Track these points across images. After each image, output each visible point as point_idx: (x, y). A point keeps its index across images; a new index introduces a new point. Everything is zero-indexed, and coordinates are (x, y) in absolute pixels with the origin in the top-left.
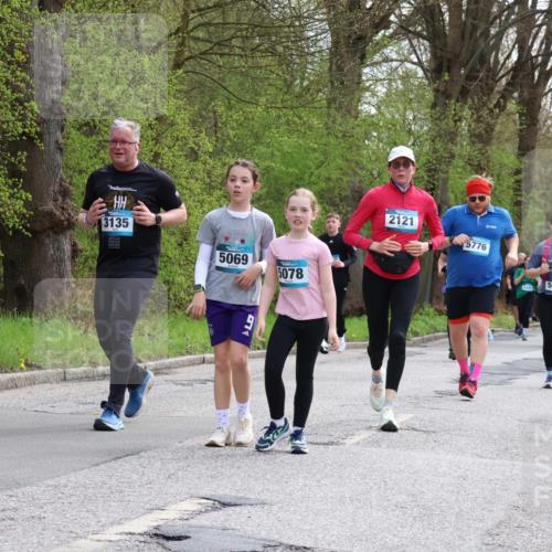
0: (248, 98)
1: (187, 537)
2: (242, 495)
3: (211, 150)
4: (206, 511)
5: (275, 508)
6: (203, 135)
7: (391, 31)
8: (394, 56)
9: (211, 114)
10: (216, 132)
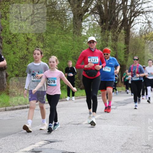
0: (51, 32)
1: (41, 151)
2: (55, 139)
4: (46, 144)
5: (65, 142)
6: (40, 42)
9: (42, 37)
10: (43, 42)
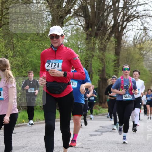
0: (24, 37)
3: (12, 55)
6: (9, 50)
7: (71, 15)
8: (73, 23)
9: (12, 43)
10: (13, 49)
